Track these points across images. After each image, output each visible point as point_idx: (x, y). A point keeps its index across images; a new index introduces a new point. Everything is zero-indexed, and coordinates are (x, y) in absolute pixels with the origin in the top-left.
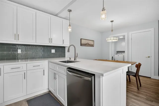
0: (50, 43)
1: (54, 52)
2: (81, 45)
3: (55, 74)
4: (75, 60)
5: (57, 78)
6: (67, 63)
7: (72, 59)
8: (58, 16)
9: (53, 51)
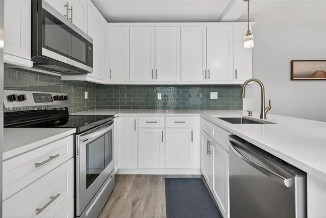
0: (206, 80)
1: (217, 98)
2: (292, 77)
3: (209, 143)
4: (261, 117)
5: (212, 153)
6: (243, 123)
7: (256, 116)
8: (223, 20)
9: (214, 95)
